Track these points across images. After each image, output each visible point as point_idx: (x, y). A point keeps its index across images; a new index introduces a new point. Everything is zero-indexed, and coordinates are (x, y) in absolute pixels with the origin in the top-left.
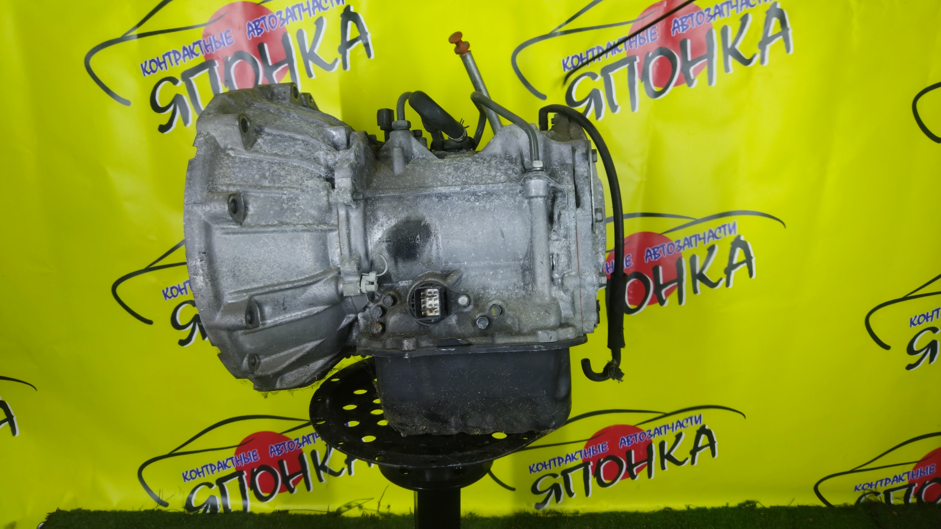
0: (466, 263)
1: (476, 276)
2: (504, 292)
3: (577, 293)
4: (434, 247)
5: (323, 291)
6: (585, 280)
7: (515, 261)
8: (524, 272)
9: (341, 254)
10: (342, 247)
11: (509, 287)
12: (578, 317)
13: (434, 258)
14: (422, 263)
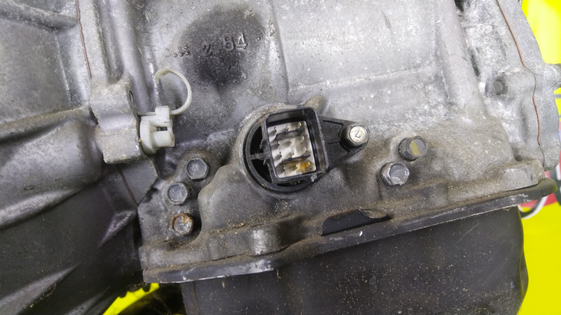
0: (328, 83)
1: (348, 104)
2: (401, 124)
3: (528, 101)
4: (273, 55)
5: (54, 154)
6: (542, 76)
7: (410, 69)
8: (424, 88)
9: (91, 76)
10: (90, 60)
11: (407, 115)
12: (533, 143)
13: (273, 77)
14: (252, 89)
